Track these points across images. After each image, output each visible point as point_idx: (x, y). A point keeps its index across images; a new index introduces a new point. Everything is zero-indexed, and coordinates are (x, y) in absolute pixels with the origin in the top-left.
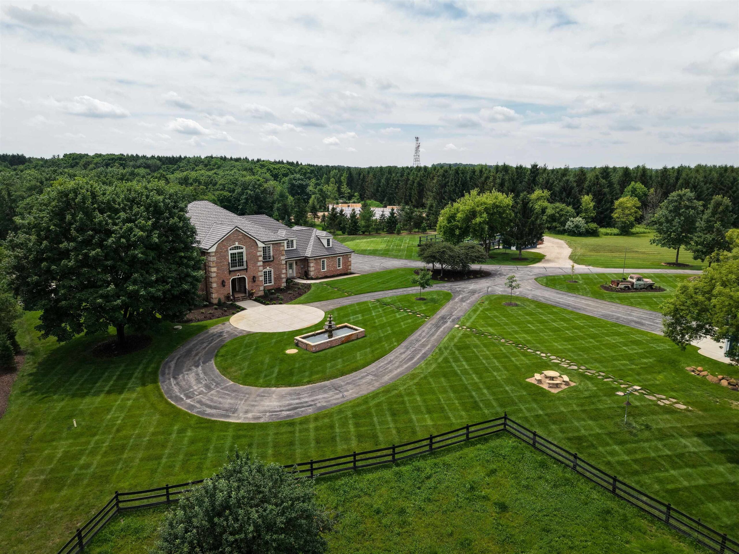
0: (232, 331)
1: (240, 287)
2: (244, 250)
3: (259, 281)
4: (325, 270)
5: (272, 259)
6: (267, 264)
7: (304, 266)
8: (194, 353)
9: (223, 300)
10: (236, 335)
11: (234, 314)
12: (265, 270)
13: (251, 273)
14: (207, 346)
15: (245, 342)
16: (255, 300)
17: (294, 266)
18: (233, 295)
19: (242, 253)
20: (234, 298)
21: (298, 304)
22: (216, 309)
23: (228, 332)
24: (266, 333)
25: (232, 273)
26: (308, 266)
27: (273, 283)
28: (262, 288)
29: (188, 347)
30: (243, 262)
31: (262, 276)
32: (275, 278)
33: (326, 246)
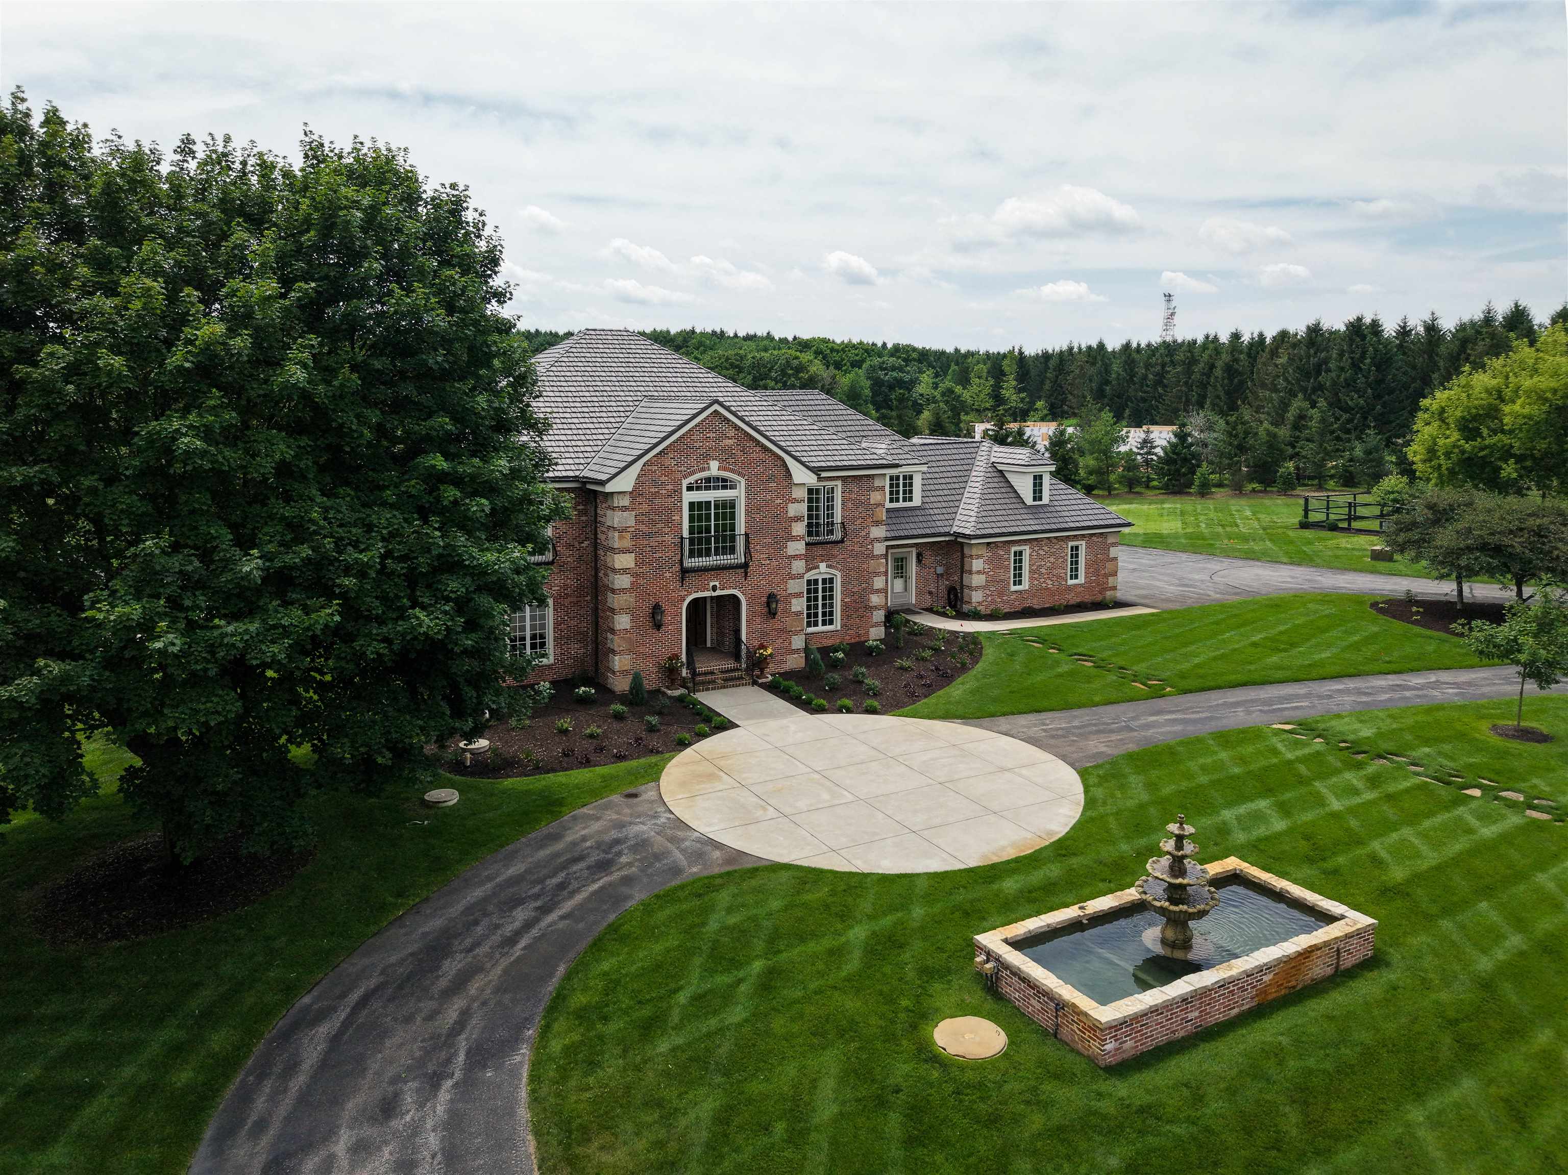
0: (659, 842)
1: (720, 633)
2: (738, 494)
3: (787, 611)
4: (1025, 585)
5: (837, 535)
6: (819, 551)
7: (948, 568)
8: (451, 967)
9: (651, 682)
10: (676, 871)
11: (683, 745)
12: (810, 576)
13: (760, 581)
14: (528, 925)
15: (713, 925)
16: (773, 688)
17: (913, 567)
18: (690, 664)
19: (732, 504)
20: (694, 674)
21: (946, 716)
22: (618, 717)
23: (641, 844)
24: (816, 875)
25: (691, 579)
26: (963, 570)
27: (837, 625)
28: (798, 642)
29: (437, 923)
30: (733, 538)
31: (799, 595)
32: (845, 607)
33: (1029, 501)
